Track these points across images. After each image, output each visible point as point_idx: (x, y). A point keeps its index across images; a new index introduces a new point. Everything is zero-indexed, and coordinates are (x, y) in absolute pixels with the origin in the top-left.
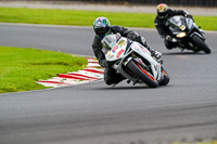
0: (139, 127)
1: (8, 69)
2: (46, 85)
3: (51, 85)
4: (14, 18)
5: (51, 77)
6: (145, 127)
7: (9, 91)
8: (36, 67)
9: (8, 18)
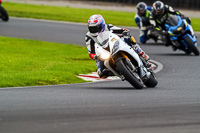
0: (171, 122)
1: (51, 63)
2: (86, 79)
3: (90, 79)
4: (58, 16)
5: (90, 72)
6: (177, 121)
7: (51, 83)
8: (77, 62)
9: (52, 15)
